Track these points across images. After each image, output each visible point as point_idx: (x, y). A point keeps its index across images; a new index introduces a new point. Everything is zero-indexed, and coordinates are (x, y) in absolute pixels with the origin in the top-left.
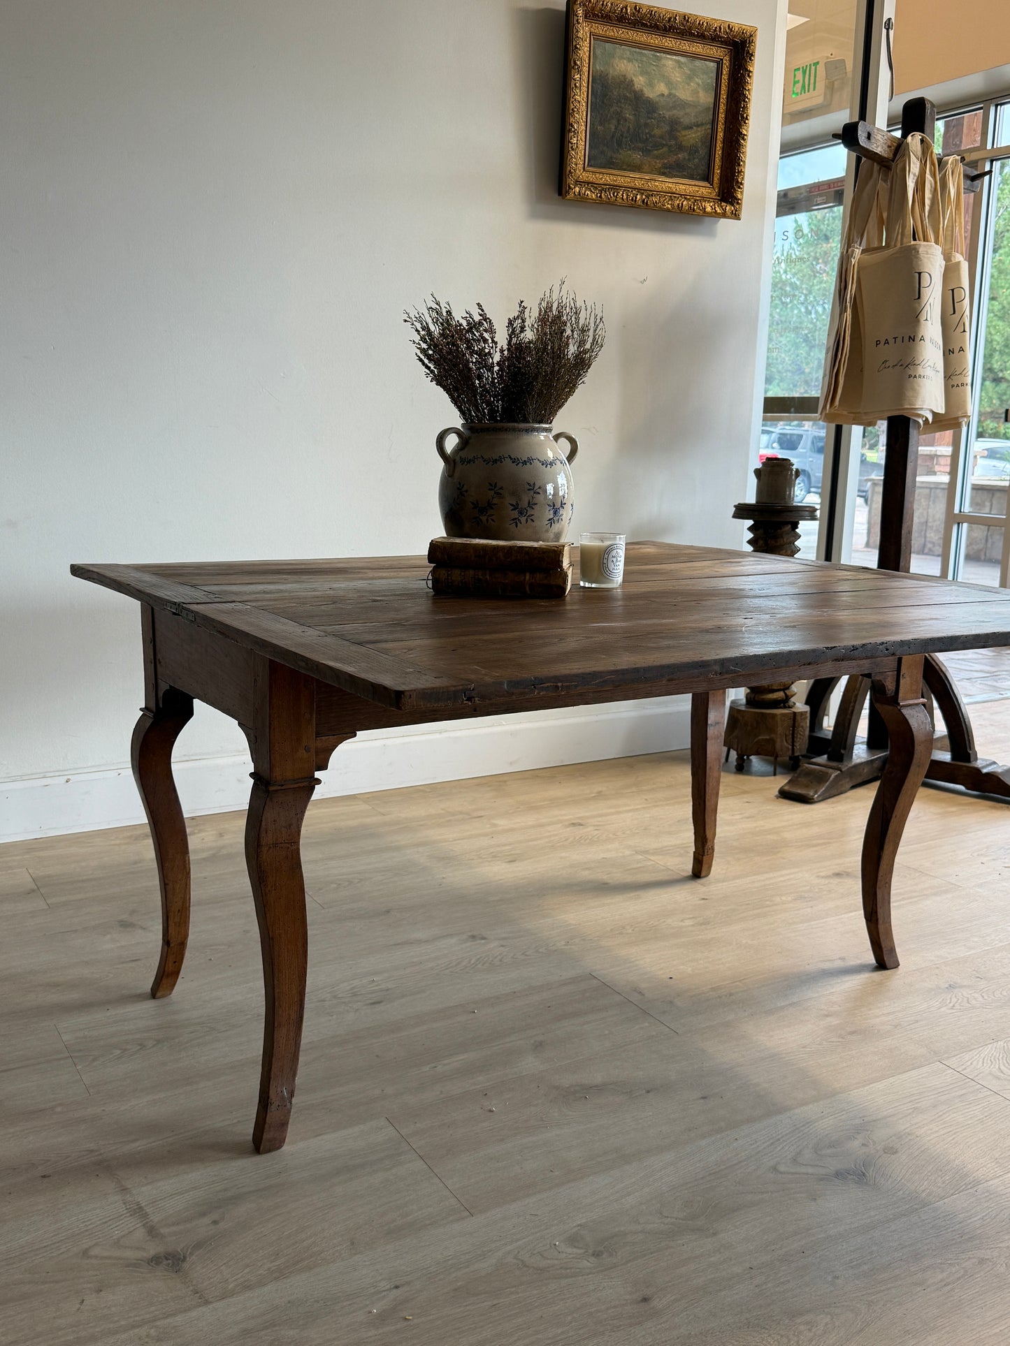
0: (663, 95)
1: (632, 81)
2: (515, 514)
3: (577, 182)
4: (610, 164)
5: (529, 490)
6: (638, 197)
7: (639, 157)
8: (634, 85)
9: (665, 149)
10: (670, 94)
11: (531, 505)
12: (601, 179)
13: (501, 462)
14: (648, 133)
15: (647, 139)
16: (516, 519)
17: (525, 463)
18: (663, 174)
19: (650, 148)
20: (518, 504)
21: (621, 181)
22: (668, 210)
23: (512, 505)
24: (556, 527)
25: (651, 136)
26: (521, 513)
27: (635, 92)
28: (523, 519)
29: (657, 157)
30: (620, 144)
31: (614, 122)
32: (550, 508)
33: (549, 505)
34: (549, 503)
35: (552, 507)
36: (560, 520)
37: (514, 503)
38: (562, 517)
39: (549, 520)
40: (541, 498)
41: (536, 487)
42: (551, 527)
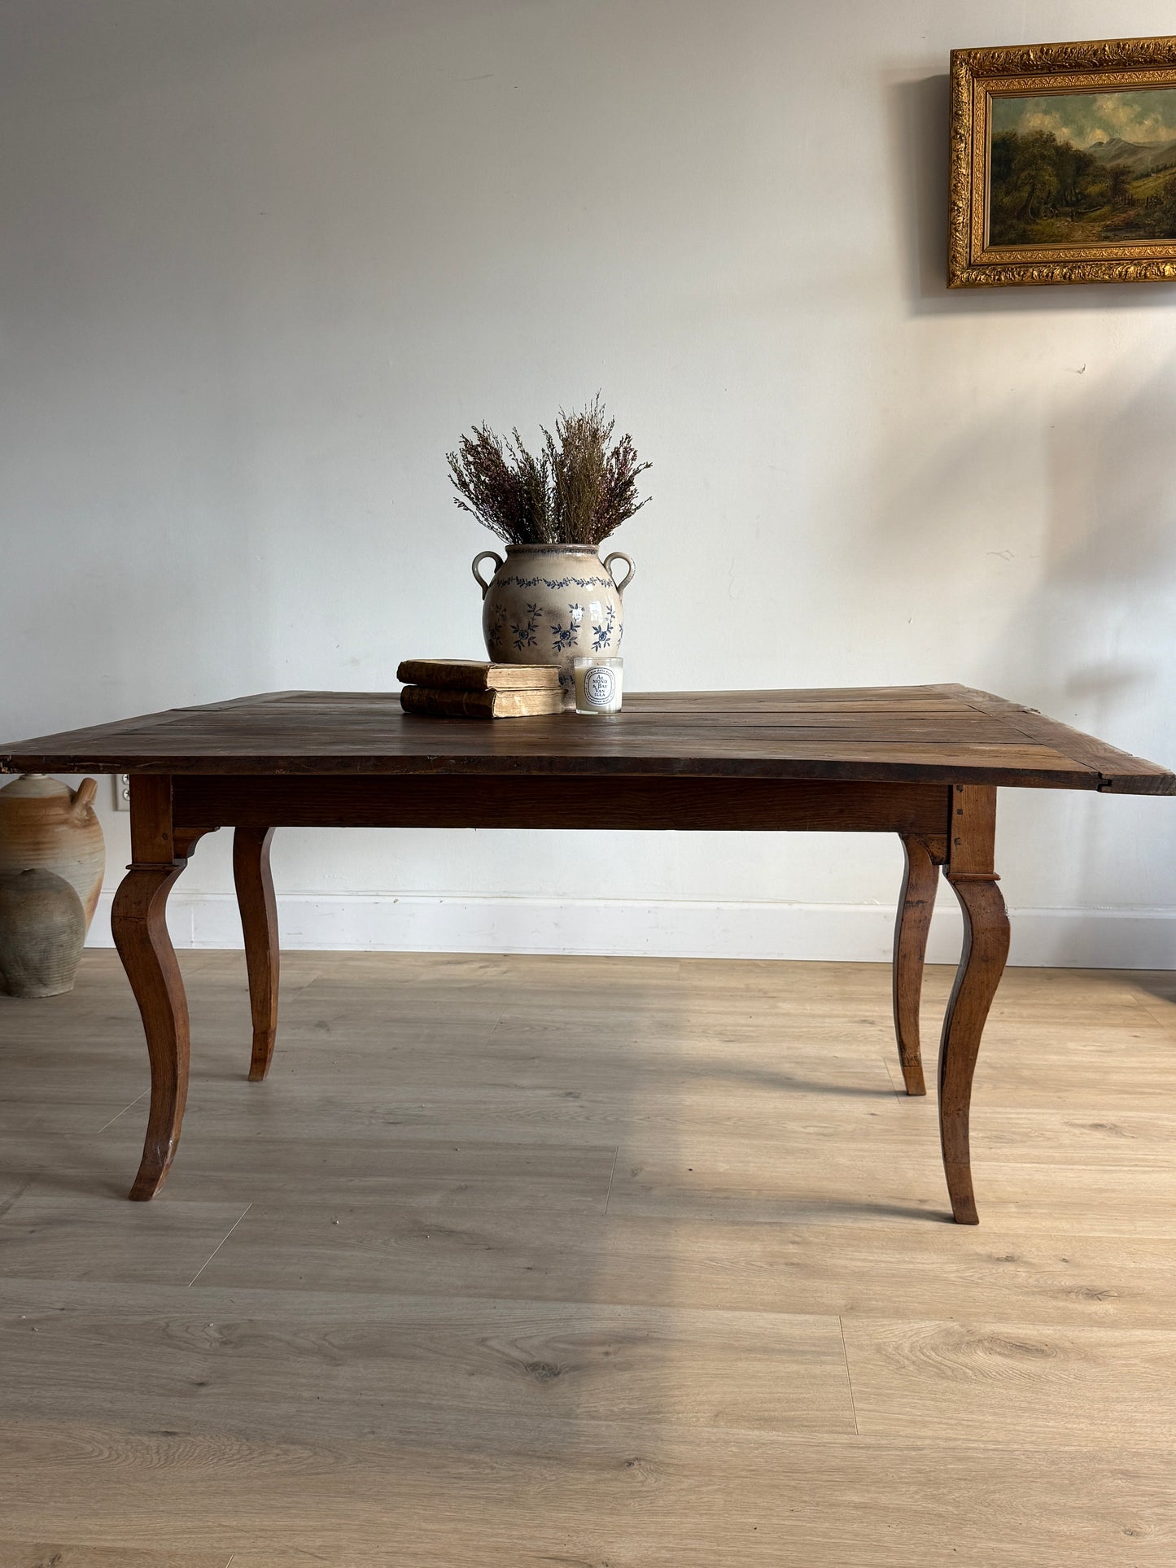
0: (1100, 144)
1: (1051, 135)
2: (517, 636)
3: (971, 266)
4: (1024, 239)
6: (1057, 272)
7: (1066, 224)
8: (1054, 140)
9: (1106, 209)
10: (1112, 140)
11: (531, 627)
12: (1008, 257)
13: (509, 584)
14: (1080, 193)
15: (1078, 200)
16: (518, 642)
17: (529, 583)
18: (1106, 238)
19: (1084, 211)
22: (1106, 282)
23: (513, 627)
24: (567, 651)
25: (1085, 197)
26: (522, 635)
27: (1057, 149)
28: (525, 642)
29: (1094, 220)
30: (1036, 213)
31: (1028, 188)
32: (554, 631)
33: (553, 628)
34: (554, 625)
35: (557, 630)
36: (572, 644)
37: (515, 625)
38: (575, 641)
39: (556, 643)
40: (542, 620)
41: (537, 609)
42: (560, 650)
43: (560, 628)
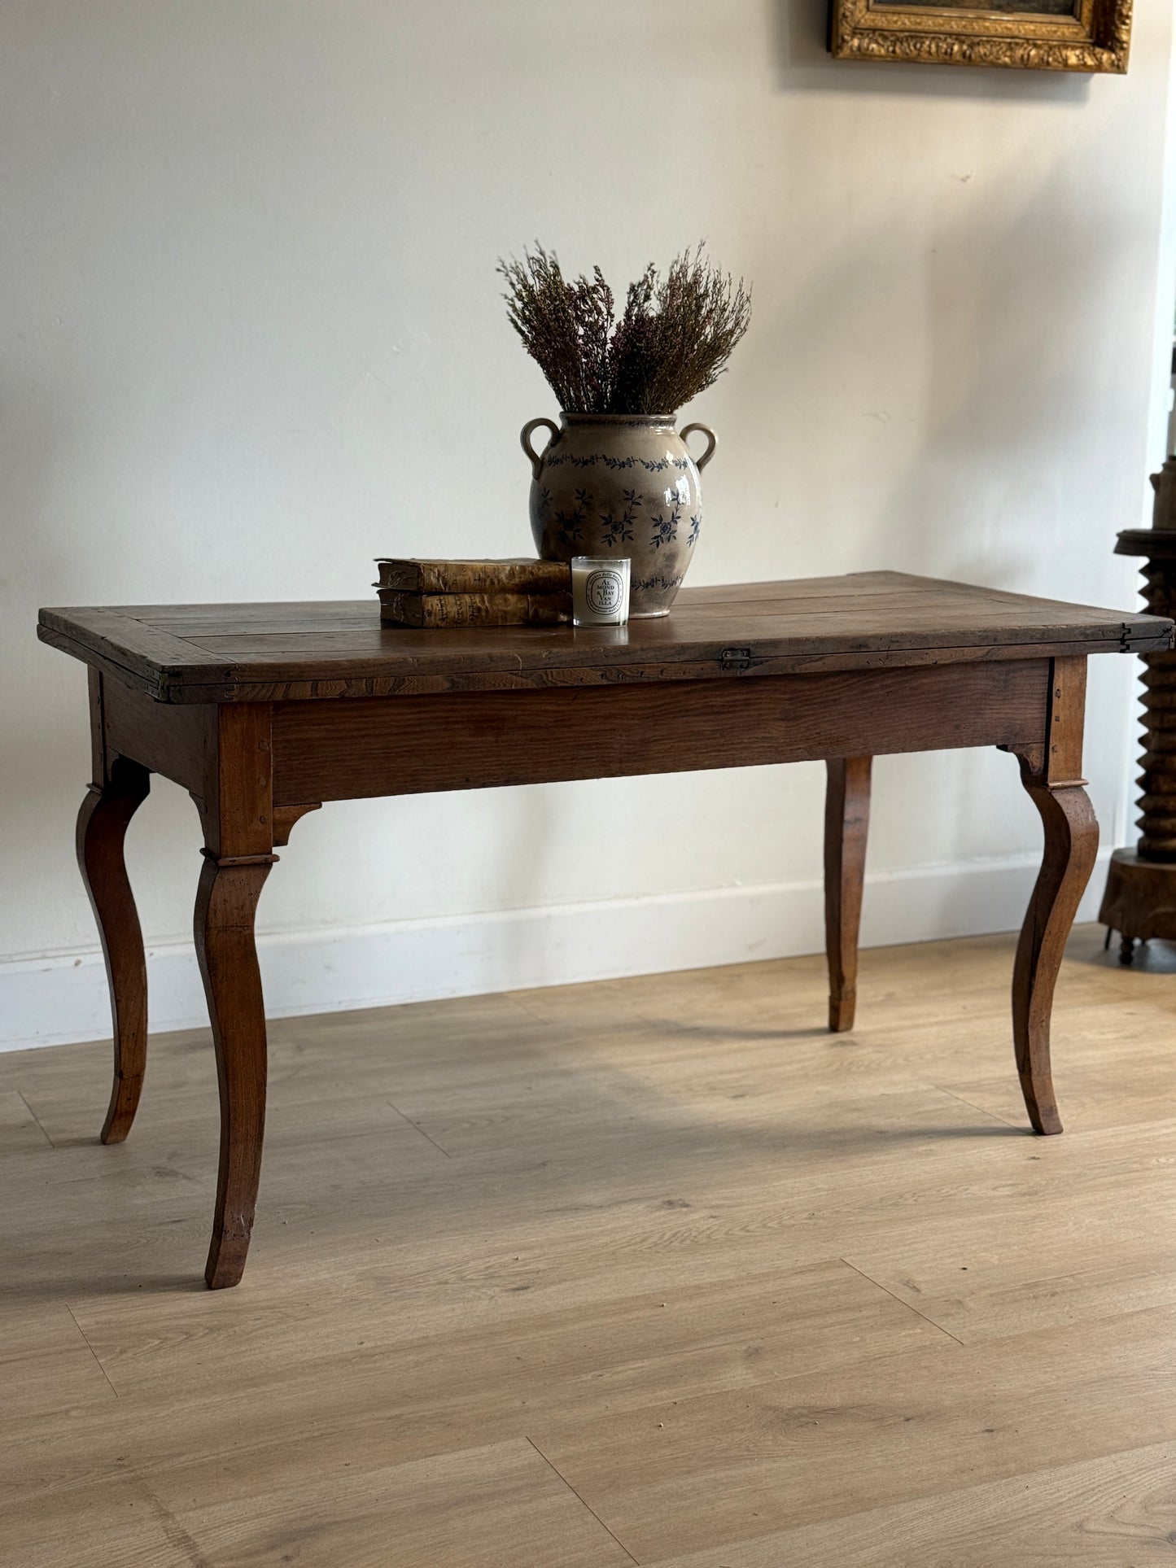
2: (608, 529)
3: (857, 31)
5: (627, 499)
6: (956, 48)
11: (629, 519)
12: (896, 22)
13: (593, 463)
16: (609, 536)
17: (623, 465)
20: (610, 517)
21: (928, 23)
22: (1005, 66)
23: (604, 518)
24: (665, 548)
26: (615, 528)
28: (618, 537)
32: (654, 523)
33: (654, 519)
34: (655, 517)
35: (658, 522)
36: (672, 538)
37: (606, 516)
38: (675, 534)
39: (655, 538)
40: (642, 510)
41: (636, 496)
42: (658, 546)
43: (661, 519)
